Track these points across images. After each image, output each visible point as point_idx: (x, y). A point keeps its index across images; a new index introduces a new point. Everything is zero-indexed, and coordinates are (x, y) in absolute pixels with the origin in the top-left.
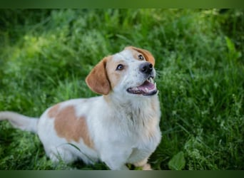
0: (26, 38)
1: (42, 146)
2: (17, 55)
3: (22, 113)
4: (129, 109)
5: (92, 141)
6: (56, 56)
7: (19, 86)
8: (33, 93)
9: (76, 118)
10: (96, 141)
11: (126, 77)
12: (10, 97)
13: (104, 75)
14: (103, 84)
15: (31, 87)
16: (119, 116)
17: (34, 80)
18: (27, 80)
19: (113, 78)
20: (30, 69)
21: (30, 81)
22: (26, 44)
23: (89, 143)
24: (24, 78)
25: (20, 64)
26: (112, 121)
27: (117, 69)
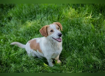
0: (27, 22)
1: (26, 52)
2: (24, 27)
3: (22, 43)
4: (52, 42)
5: (42, 51)
6: (35, 27)
7: (22, 35)
8: (26, 37)
9: (36, 43)
10: (42, 50)
11: (53, 34)
12: (19, 37)
13: (46, 31)
14: (45, 34)
15: (26, 36)
16: (48, 43)
17: (27, 34)
18: (25, 33)
19: (49, 33)
20: (26, 30)
21: (26, 34)
22: (26, 24)
23: (40, 51)
24: (24, 33)
25: (24, 29)
26: (47, 44)
27: (51, 31)
